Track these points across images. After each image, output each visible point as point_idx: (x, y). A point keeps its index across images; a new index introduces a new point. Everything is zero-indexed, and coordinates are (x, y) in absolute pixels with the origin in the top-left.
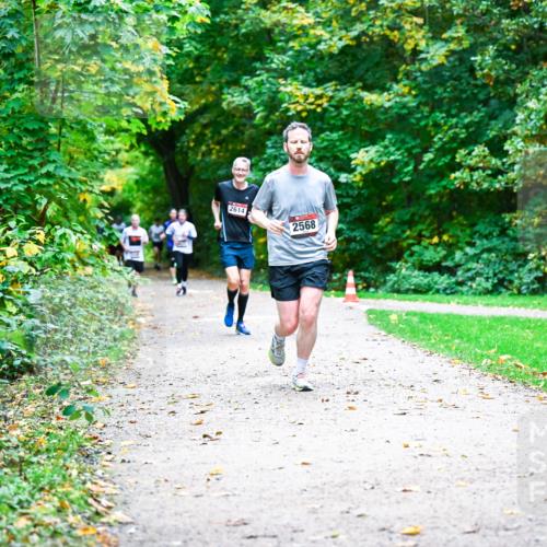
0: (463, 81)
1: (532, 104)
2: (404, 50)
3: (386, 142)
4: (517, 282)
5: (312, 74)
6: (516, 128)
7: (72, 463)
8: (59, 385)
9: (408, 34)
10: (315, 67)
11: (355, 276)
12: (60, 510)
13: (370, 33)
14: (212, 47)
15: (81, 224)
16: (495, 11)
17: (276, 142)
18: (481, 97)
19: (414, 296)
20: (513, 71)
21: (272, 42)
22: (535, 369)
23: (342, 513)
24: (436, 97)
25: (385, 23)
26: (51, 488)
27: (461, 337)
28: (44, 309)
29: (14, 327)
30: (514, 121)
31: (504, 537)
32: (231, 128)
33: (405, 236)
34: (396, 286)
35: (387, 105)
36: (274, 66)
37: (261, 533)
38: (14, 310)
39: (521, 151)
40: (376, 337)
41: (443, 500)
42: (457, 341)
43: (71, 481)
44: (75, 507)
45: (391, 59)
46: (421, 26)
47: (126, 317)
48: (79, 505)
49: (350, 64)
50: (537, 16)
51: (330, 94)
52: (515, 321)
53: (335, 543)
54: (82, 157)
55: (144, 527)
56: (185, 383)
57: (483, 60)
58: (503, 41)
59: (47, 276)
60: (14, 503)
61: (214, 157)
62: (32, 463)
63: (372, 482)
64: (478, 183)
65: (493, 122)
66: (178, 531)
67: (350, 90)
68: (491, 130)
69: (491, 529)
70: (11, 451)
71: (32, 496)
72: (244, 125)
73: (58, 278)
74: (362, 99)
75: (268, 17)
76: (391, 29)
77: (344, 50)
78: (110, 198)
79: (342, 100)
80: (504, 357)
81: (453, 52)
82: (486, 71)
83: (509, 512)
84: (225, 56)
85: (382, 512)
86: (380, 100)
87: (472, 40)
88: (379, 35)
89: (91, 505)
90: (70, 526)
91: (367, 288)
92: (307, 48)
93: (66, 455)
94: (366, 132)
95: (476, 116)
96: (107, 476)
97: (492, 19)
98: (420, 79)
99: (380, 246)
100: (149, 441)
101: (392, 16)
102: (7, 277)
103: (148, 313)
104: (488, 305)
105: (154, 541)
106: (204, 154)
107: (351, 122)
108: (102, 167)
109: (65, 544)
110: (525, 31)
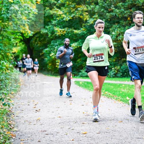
1: (113, 33)
2: (84, 20)
3: (79, 42)
4: (109, 75)
5: (62, 26)
7: (5, 117)
8: (2, 98)
9: (84, 16)
10: (62, 24)
12: (2, 128)
13: (76, 16)
15: (7, 60)
16: (105, 11)
17: (53, 42)
19: (85, 78)
20: (109, 25)
21: (53, 18)
22: (114, 95)
23: (68, 129)
24: (91, 31)
25: (79, 14)
31: (106, 134)
32: (43, 38)
33: (83, 64)
34: (81, 75)
35: (80, 33)
36: (53, 23)
37: (49, 133)
40: (77, 87)
41: (92, 126)
43: (4, 121)
45: (80, 22)
46: (87, 15)
47: (18, 82)
48: (6, 127)
49: (71, 23)
50: (114, 13)
51: (66, 30)
52: (109, 84)
53: (67, 136)
54: (7, 44)
55: (22, 132)
58: (107, 18)
61: (39, 45)
63: (76, 121)
66: (29, 133)
67: (71, 30)
69: (103, 132)
72: (46, 37)
73: (2, 73)
74: (73, 32)
75: (52, 12)
76: (81, 15)
77: (70, 20)
78: (14, 55)
79: (69, 32)
80: (107, 92)
81: (95, 21)
83: (107, 128)
85: (77, 128)
86: (78, 32)
88: (78, 17)
89: (9, 127)
90: (4, 132)
91: (75, 76)
92: (61, 19)
93: (3, 115)
94: (75, 39)
96: (13, 120)
97: (104, 13)
98: (87, 27)
99: (78, 66)
100: (23, 112)
101: (81, 12)
105: (24, 135)
106: (37, 44)
107: (71, 37)
108: (12, 47)
109: (3, 136)
110: (112, 16)
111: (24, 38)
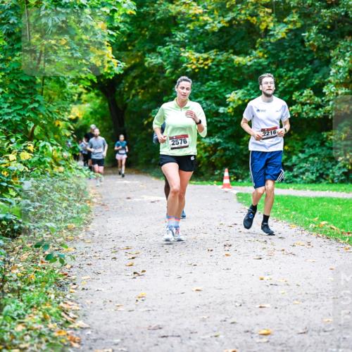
0: (297, 48)
1: (341, 63)
2: (260, 30)
3: (249, 87)
4: (331, 175)
5: (201, 44)
6: (330, 78)
7: (51, 290)
8: (43, 241)
9: (262, 19)
10: (203, 40)
11: (229, 172)
12: (44, 320)
13: (238, 18)
14: (138, 28)
15: (56, 140)
16: (317, 4)
18: (309, 58)
20: (328, 42)
21: (176, 24)
22: (342, 230)
23: (221, 321)
24: (280, 59)
25: (248, 12)
26: (38, 306)
27: (296, 210)
28: (33, 193)
29: (14, 205)
30: (329, 74)
31: (323, 336)
35: (249, 64)
36: (177, 39)
37: (170, 334)
38: (14, 194)
39: (333, 93)
40: (242, 210)
41: (285, 313)
42: (293, 213)
43: (51, 301)
44: (53, 318)
45: (251, 35)
46: (270, 14)
47: (85, 198)
48: (56, 317)
49: (226, 38)
50: (344, 8)
51: (213, 57)
52: (330, 200)
53: (217, 340)
54: (56, 97)
55: (97, 330)
56: (122, 239)
57: (310, 35)
58: (322, 23)
59: (35, 173)
60: (15, 315)
61: (140, 97)
62: (26, 290)
63: (241, 301)
64: (306, 113)
65: (316, 75)
66: (117, 333)
67: (225, 55)
68: (315, 79)
69: (315, 331)
70: (12, 283)
71: (26, 311)
72: (159, 77)
73: (42, 174)
74: (233, 60)
75: (173, 9)
76: (252, 16)
77: (221, 30)
78: (74, 124)
79: (220, 61)
80: (323, 223)
81: (290, 30)
82: (311, 42)
83: (327, 320)
84: (147, 33)
85: (246, 321)
86: (244, 61)
87: (303, 22)
88: (244, 20)
89: (63, 317)
90: (50, 330)
91: (236, 180)
92: (198, 28)
93: (47, 285)
94: (237, 81)
95: (305, 70)
96: (73, 298)
97: (315, 9)
98: (270, 47)
100: (99, 276)
101: (252, 8)
102: (9, 173)
103: (98, 196)
104: (313, 190)
105: (103, 339)
106: (134, 96)
107: (226, 75)
108: (69, 104)
109: (47, 341)
110: (336, 17)
111: (102, 80)
